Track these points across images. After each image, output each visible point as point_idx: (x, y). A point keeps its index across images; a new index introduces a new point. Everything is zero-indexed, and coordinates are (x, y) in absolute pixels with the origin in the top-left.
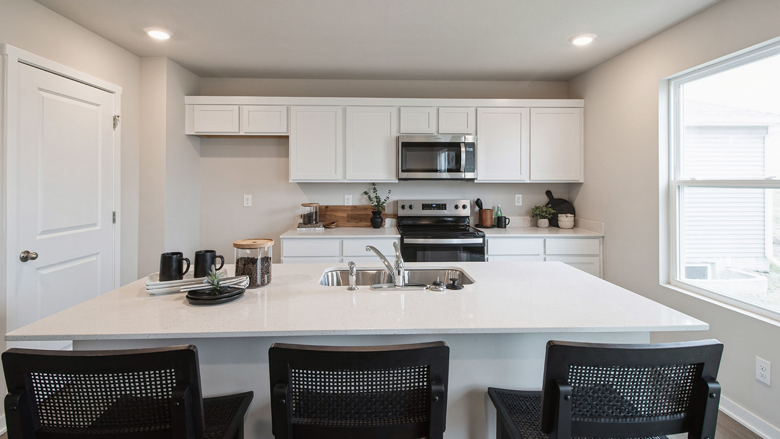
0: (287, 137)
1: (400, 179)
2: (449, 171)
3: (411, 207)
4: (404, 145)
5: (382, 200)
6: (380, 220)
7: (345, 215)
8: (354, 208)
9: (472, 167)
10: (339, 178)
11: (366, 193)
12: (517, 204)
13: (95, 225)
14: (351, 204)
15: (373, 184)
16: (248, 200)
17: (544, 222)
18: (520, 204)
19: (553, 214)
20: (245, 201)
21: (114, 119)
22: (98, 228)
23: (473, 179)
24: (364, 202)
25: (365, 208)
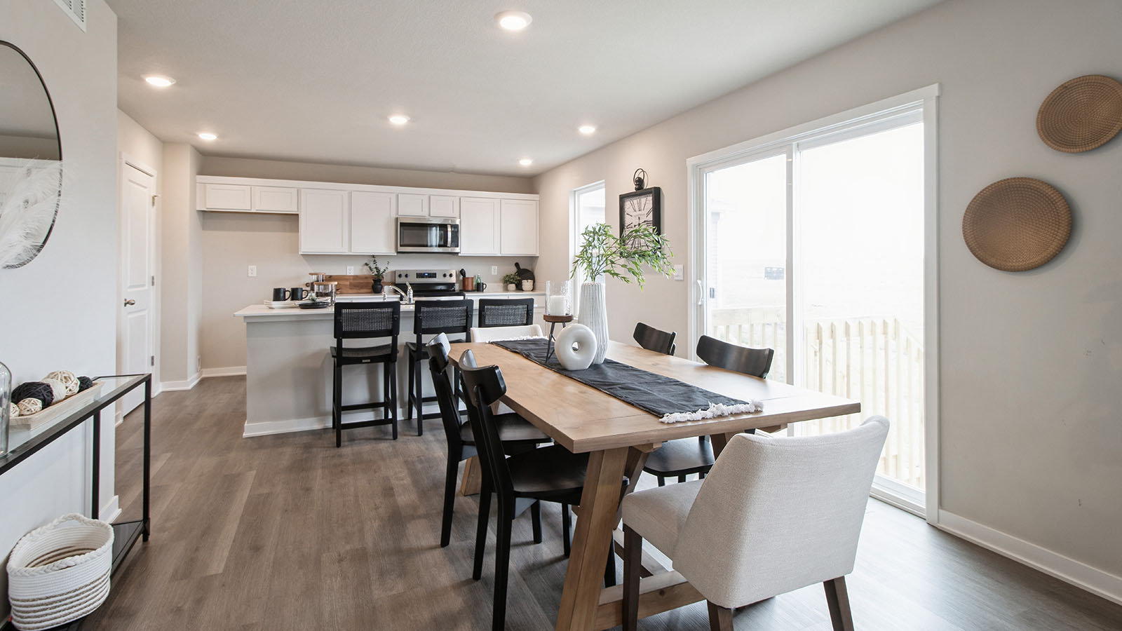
0: (297, 215)
1: (398, 253)
2: (440, 246)
3: (406, 276)
4: (402, 225)
5: (382, 271)
6: (380, 286)
7: (348, 283)
8: (356, 277)
9: (456, 242)
10: (345, 251)
11: (366, 264)
12: (493, 273)
13: (144, 285)
14: (352, 274)
15: (373, 256)
16: (253, 270)
17: (512, 286)
18: (496, 273)
19: (519, 280)
20: (250, 271)
21: (153, 198)
22: (146, 288)
23: (458, 253)
24: (365, 272)
25: (366, 278)
